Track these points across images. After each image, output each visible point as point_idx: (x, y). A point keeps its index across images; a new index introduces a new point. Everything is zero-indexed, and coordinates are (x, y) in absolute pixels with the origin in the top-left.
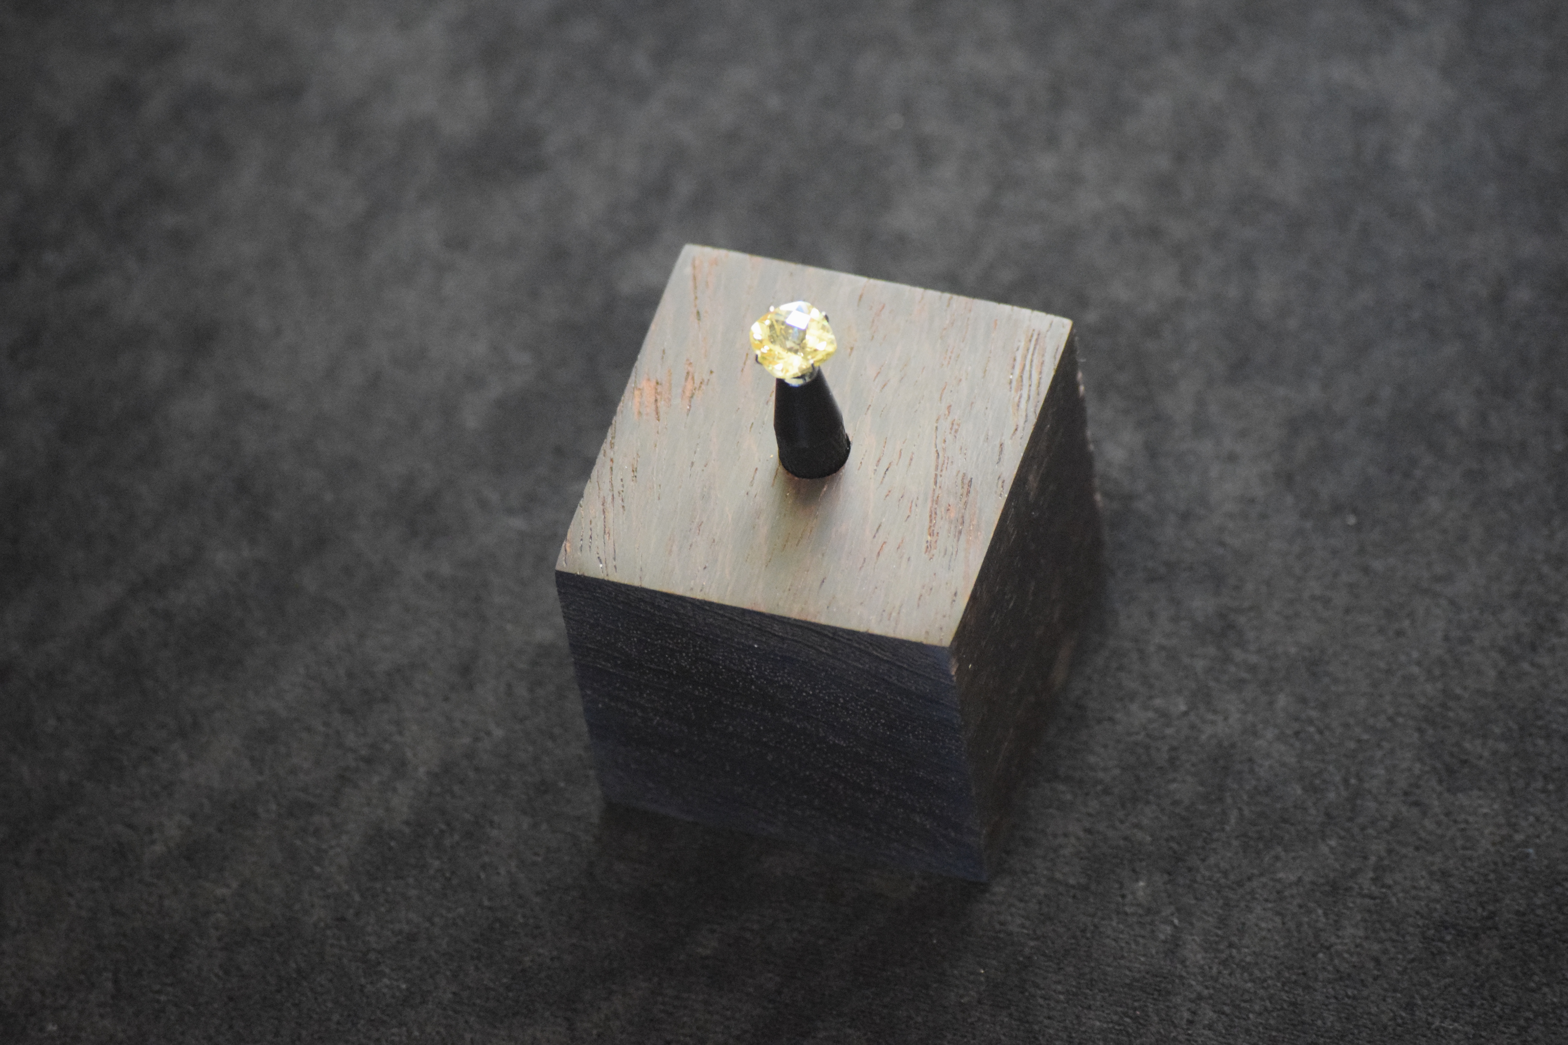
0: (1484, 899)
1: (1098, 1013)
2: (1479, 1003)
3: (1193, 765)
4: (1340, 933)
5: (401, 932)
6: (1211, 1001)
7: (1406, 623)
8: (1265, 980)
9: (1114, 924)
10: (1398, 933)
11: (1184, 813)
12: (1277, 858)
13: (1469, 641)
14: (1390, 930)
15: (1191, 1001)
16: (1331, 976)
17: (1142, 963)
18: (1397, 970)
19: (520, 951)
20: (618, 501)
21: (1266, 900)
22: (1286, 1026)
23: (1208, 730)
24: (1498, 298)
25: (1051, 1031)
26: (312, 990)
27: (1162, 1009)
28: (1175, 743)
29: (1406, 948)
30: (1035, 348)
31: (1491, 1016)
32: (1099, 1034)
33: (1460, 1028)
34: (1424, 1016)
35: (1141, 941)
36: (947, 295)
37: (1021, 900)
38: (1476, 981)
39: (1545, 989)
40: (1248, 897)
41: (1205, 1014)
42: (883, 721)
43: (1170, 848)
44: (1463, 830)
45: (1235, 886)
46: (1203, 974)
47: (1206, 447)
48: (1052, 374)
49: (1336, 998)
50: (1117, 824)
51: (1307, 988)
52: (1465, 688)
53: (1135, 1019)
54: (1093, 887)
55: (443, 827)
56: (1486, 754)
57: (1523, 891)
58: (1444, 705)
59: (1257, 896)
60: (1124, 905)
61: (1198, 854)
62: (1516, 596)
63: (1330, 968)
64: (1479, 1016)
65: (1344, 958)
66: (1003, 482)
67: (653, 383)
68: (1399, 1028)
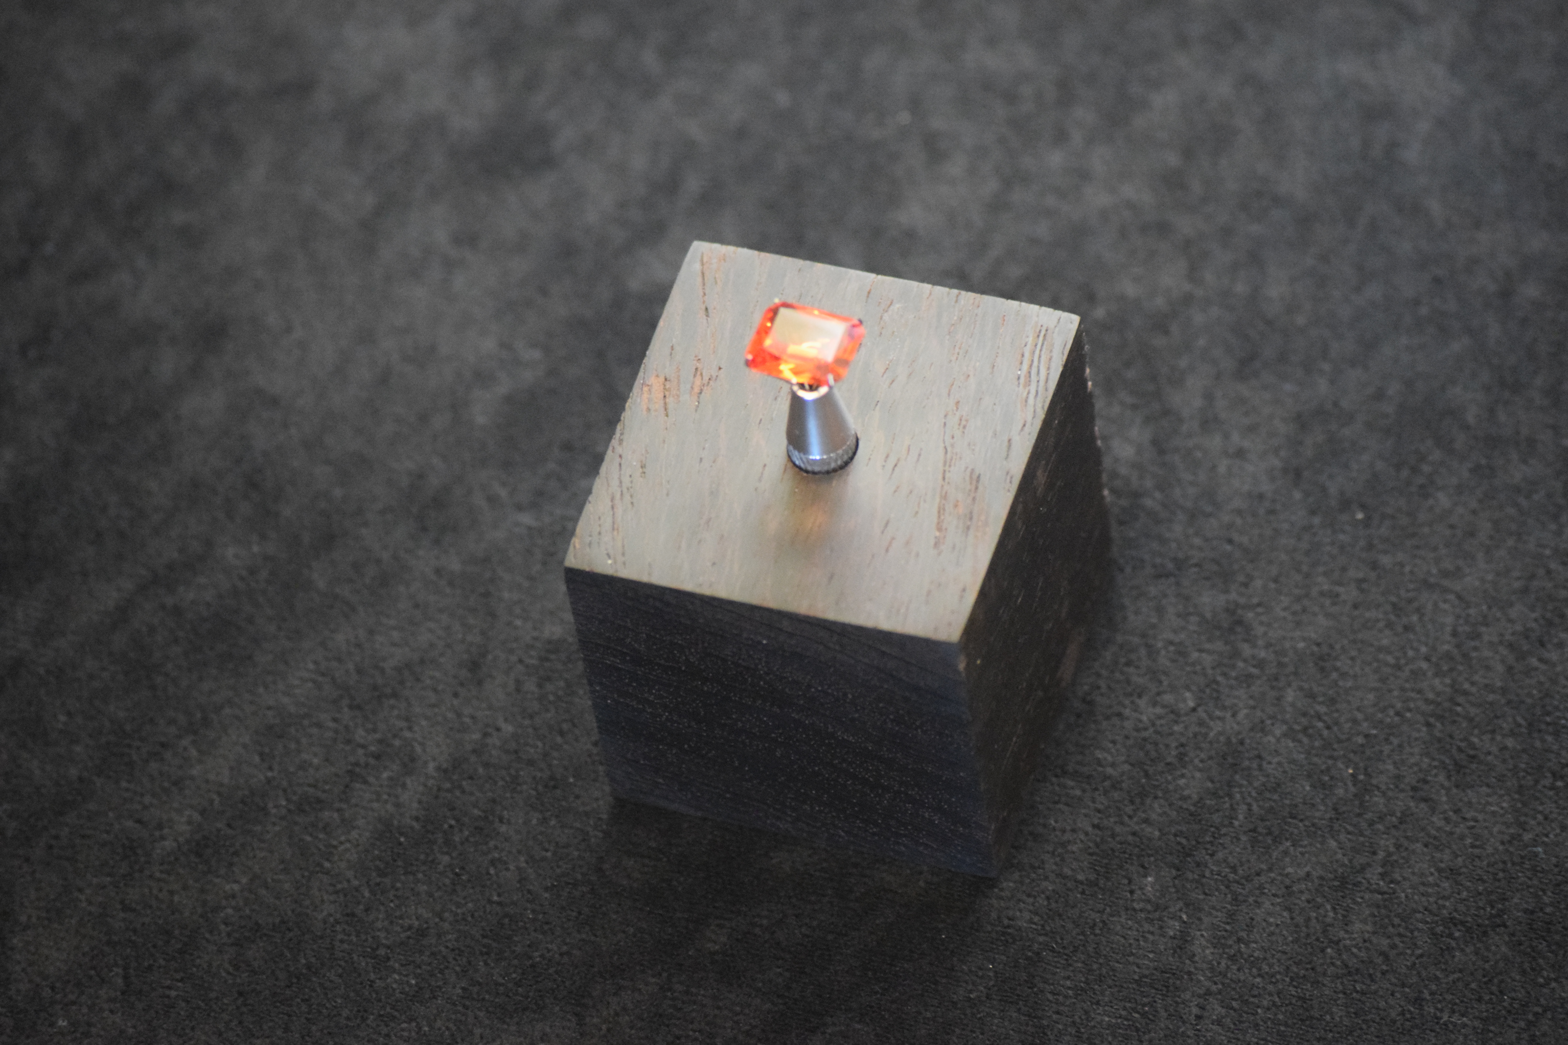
0: (1493, 897)
1: (1106, 1008)
2: (1487, 998)
3: (1202, 761)
4: (1349, 928)
5: (410, 928)
6: (1219, 997)
7: (1415, 618)
8: (1273, 976)
9: (1123, 920)
10: (1407, 928)
11: (1192, 808)
12: (1286, 853)
13: (1478, 636)
14: (1399, 925)
15: (1199, 996)
16: (1340, 971)
17: (1151, 960)
18: (1406, 965)
19: (529, 946)
20: (627, 497)
21: (1274, 895)
22: (1295, 1021)
23: (1217, 726)
24: (1506, 294)
25: (1060, 1027)
26: (321, 985)
27: (1171, 1005)
28: (1183, 740)
29: (1415, 944)
30: (1042, 345)
31: (1500, 1011)
32: (1108, 1029)
33: (1469, 1023)
34: (1432, 1011)
35: (1151, 937)
36: (955, 291)
37: (1029, 896)
38: (1484, 976)
39: (1553, 984)
40: (1257, 892)
41: (1213, 1009)
42: (892, 717)
43: (1179, 843)
44: (1473, 827)
45: (1243, 881)
46: (1212, 969)
47: (1215, 442)
48: (1061, 369)
49: (1345, 993)
50: (1126, 819)
51: (1316, 983)
52: (1473, 684)
53: (1144, 1015)
54: (1102, 882)
55: (453, 822)
56: (1494, 749)
57: (1532, 890)
58: (1451, 700)
59: (1266, 891)
60: (1133, 901)
61: (1206, 849)
62: (1525, 591)
63: (1339, 963)
64: (1487, 1011)
65: (1352, 953)
66: (1012, 478)
67: (662, 379)
68: (1408, 1023)
